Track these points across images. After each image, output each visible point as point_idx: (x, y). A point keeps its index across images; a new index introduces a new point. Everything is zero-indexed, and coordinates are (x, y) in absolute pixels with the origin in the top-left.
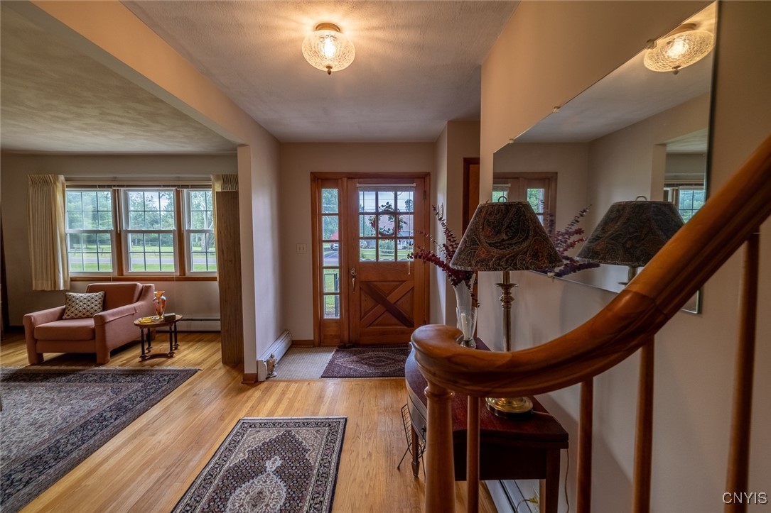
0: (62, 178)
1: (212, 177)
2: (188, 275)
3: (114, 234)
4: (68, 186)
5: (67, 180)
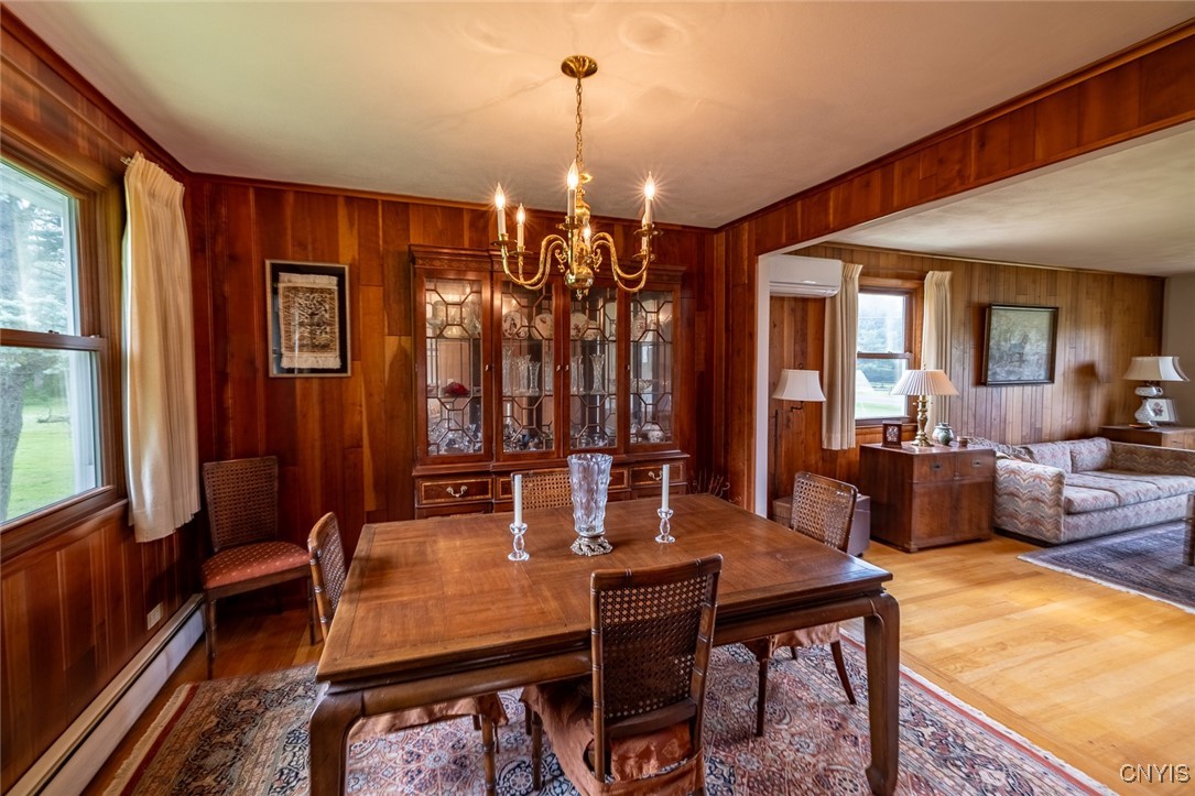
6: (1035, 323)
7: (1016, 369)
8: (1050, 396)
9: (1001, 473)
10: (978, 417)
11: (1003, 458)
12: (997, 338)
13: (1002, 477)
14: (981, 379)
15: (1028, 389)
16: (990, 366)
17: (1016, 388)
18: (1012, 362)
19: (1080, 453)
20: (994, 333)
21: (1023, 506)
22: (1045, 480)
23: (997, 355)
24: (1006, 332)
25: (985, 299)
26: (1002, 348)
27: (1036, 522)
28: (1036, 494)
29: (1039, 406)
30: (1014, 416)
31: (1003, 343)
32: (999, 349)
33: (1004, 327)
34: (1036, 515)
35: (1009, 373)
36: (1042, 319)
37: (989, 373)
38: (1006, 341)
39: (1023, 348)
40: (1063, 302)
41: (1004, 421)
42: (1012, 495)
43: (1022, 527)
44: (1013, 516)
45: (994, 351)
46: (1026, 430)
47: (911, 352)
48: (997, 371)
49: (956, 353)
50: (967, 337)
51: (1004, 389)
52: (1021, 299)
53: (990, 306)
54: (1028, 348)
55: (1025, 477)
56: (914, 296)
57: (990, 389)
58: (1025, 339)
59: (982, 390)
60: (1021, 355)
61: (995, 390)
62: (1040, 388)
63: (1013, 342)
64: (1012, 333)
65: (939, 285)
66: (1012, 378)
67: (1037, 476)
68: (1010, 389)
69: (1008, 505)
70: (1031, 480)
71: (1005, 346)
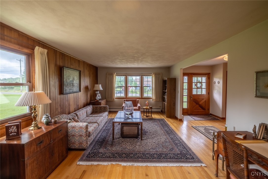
0: (115, 73)
1: (152, 73)
2: (143, 97)
3: (125, 87)
4: (116, 75)
5: (116, 74)
6: (76, 74)
7: (72, 88)
8: (80, 95)
9: (69, 128)
10: (61, 105)
11: (70, 122)
12: (66, 78)
13: (70, 130)
14: (61, 92)
15: (75, 94)
16: (64, 87)
17: (72, 94)
18: (70, 86)
19: (88, 111)
20: (65, 76)
21: (77, 139)
22: (83, 128)
23: (66, 84)
24: (69, 76)
25: (61, 64)
26: (68, 82)
27: (81, 143)
28: (81, 133)
29: (78, 98)
30: (72, 103)
31: (68, 80)
32: (67, 82)
33: (68, 75)
34: (81, 141)
35: (70, 89)
36: (77, 73)
37: (64, 90)
38: (69, 79)
39: (73, 82)
40: (82, 69)
41: (69, 105)
42: (73, 135)
43: (77, 146)
44: (74, 143)
45: (65, 83)
46: (75, 106)
47: (30, 82)
48: (67, 89)
49: (52, 83)
50: (56, 77)
51: (69, 95)
52: (72, 67)
53: (63, 67)
54: (74, 81)
55: (77, 128)
56: (30, 57)
57: (65, 95)
58: (74, 79)
59: (62, 96)
60: (73, 84)
61: (66, 95)
62: (78, 93)
63: (71, 80)
64: (70, 77)
65: (42, 54)
66: (71, 91)
67: (81, 128)
68: (70, 94)
69: (72, 139)
70: (79, 129)
71: (68, 81)
